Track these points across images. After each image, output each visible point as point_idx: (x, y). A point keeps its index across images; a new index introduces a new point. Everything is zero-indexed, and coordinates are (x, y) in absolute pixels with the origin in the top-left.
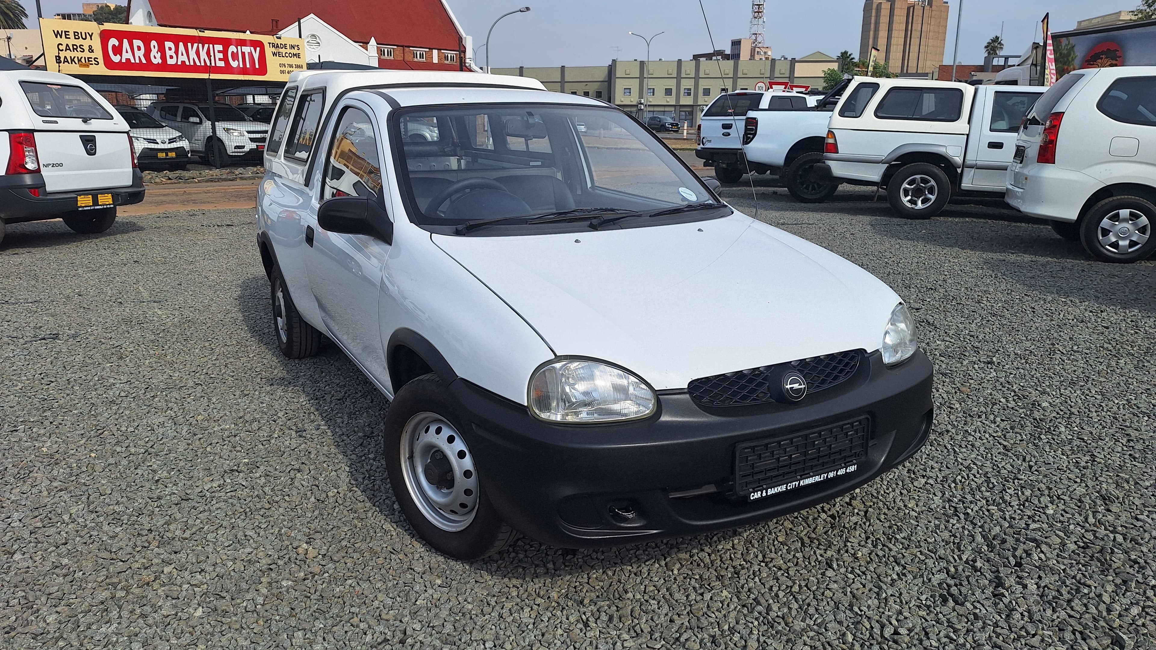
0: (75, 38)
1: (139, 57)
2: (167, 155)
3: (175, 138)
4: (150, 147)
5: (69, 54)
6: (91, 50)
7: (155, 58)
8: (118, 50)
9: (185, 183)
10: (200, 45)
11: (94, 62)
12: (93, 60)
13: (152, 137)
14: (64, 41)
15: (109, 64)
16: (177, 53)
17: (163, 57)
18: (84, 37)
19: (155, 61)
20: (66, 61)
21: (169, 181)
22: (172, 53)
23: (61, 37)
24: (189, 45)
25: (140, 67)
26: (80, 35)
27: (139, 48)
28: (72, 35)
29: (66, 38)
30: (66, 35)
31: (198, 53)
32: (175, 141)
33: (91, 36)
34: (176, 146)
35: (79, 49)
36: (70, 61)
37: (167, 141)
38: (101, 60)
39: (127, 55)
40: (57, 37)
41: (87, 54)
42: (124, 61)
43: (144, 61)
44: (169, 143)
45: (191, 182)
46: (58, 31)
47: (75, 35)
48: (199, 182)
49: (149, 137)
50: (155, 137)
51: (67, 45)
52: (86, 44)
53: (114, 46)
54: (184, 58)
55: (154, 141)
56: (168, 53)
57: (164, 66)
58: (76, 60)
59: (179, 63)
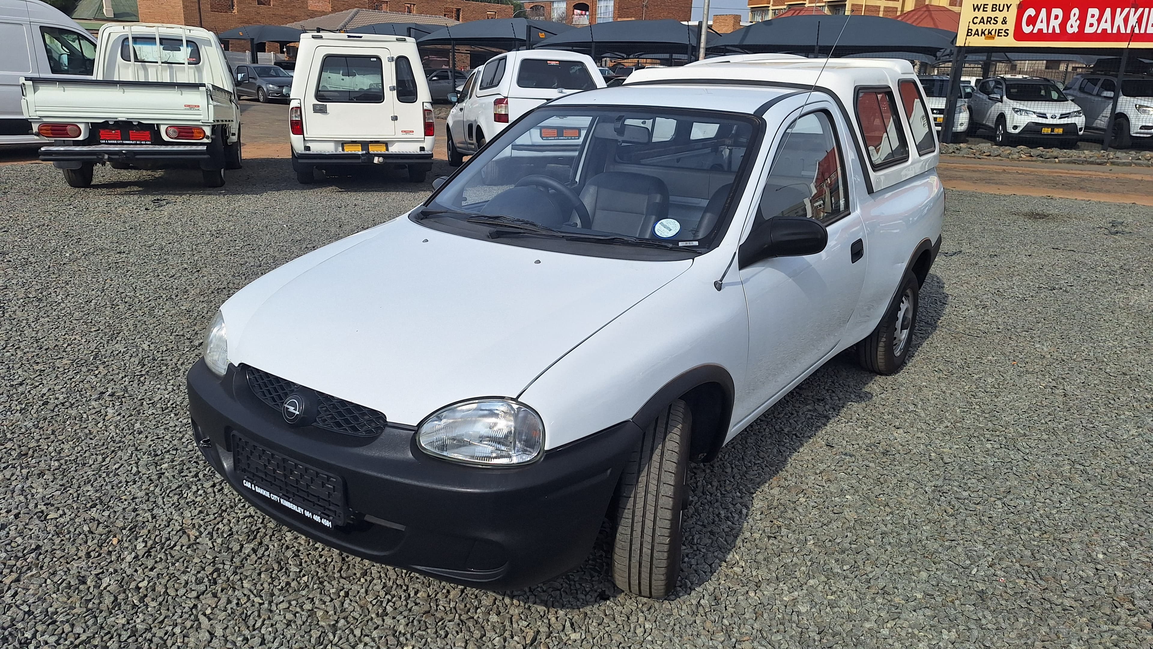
0: (992, 11)
1: (1054, 26)
2: (1052, 131)
3: (1069, 113)
4: (1037, 121)
5: (981, 27)
6: (1004, 22)
7: (1072, 26)
8: (1032, 21)
9: (1042, 161)
10: (1133, 10)
11: (1004, 34)
12: (1003, 31)
13: (1042, 111)
14: (980, 14)
15: (1019, 35)
16: (1099, 21)
17: (1082, 27)
18: (1001, 9)
19: (1070, 30)
20: (977, 33)
21: (1029, 158)
22: (1094, 21)
23: (979, 10)
24: (1119, 10)
25: (1053, 37)
26: (997, 8)
27: (1056, 17)
28: (989, 8)
29: (984, 11)
30: (984, 8)
31: (1126, 20)
32: (1068, 117)
33: (1008, 8)
34: (1066, 122)
35: (993, 21)
36: (980, 34)
37: (1058, 116)
38: (1011, 32)
39: (1041, 25)
40: (974, 10)
41: (999, 26)
42: (1035, 31)
43: (1058, 31)
44: (1060, 118)
45: (1050, 162)
46: (977, 5)
47: (993, 8)
48: (1060, 162)
49: (1038, 111)
50: (1045, 111)
51: (983, 18)
52: (1000, 16)
53: (1030, 16)
54: (1108, 26)
55: (1044, 116)
56: (1089, 20)
57: (1081, 35)
58: (986, 32)
59: (1099, 31)
